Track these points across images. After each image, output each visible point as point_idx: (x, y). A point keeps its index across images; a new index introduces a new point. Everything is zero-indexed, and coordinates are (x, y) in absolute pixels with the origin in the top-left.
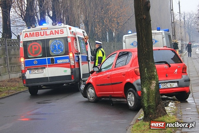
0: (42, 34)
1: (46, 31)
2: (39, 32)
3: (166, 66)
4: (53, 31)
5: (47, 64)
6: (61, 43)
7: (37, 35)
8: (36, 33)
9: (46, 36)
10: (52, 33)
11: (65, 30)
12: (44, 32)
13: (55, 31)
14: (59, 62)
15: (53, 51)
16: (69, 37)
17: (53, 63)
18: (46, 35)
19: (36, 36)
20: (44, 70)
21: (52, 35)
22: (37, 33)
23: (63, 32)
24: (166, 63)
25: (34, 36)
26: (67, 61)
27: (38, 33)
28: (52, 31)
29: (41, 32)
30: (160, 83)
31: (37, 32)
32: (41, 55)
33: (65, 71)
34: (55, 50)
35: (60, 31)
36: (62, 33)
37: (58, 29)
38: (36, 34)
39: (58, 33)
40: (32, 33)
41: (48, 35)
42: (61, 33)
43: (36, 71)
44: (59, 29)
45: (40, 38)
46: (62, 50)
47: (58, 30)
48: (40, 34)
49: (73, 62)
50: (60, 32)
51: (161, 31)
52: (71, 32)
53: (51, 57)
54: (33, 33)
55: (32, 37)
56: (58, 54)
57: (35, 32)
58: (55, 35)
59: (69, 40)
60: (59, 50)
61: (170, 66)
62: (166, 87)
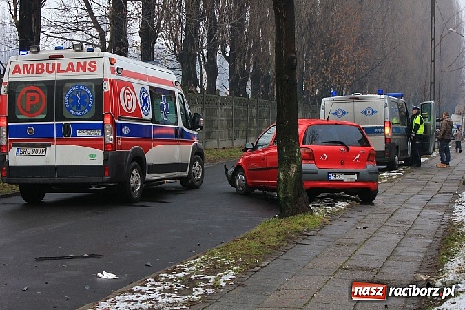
0: (50, 69)
1: (58, 61)
2: (45, 63)
3: (342, 148)
4: (75, 63)
5: (55, 138)
6: (89, 92)
7: (40, 70)
8: (38, 65)
9: (57, 74)
10: (70, 68)
11: (99, 62)
12: (54, 64)
13: (79, 64)
14: (80, 133)
15: (69, 109)
16: (106, 79)
17: (67, 135)
18: (59, 71)
19: (37, 72)
20: (48, 148)
21: (70, 72)
22: (40, 67)
23: (95, 68)
24: (343, 144)
25: (32, 73)
26: (98, 133)
27: (43, 65)
28: (71, 64)
29: (48, 65)
30: (330, 173)
31: (40, 64)
32: (43, 116)
33: (92, 156)
34: (75, 108)
35: (90, 65)
36: (92, 69)
37: (85, 60)
38: (37, 68)
39: (84, 70)
40: (29, 64)
41: (63, 71)
42: (90, 70)
43: (31, 151)
44: (88, 61)
45: (46, 77)
46: (89, 108)
47: (85, 63)
48: (45, 68)
49: (112, 137)
50: (88, 67)
51: (382, 96)
52: (116, 69)
53: (64, 123)
54: (32, 66)
55: (28, 73)
56: (80, 117)
57: (35, 63)
58: (76, 73)
59: (106, 86)
60: (83, 107)
61: (348, 149)
62: (339, 179)
